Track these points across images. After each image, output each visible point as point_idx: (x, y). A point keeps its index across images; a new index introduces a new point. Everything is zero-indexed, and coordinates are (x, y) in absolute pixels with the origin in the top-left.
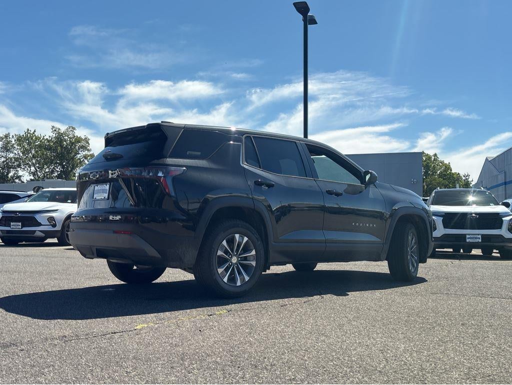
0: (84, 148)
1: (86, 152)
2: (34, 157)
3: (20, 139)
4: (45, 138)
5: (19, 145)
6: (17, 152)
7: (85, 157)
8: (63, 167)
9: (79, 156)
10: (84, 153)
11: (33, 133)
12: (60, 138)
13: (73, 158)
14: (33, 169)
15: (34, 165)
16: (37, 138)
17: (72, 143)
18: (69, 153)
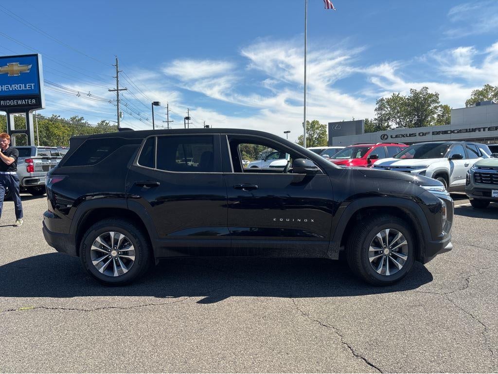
0: (435, 101)
1: (436, 105)
2: (398, 112)
3: (388, 101)
4: (406, 98)
5: (389, 105)
6: (388, 110)
7: (436, 108)
8: (418, 117)
9: (430, 108)
10: (435, 105)
11: (398, 96)
12: (416, 96)
13: (426, 110)
14: (398, 120)
15: (399, 117)
16: (401, 98)
17: (425, 99)
18: (423, 106)
